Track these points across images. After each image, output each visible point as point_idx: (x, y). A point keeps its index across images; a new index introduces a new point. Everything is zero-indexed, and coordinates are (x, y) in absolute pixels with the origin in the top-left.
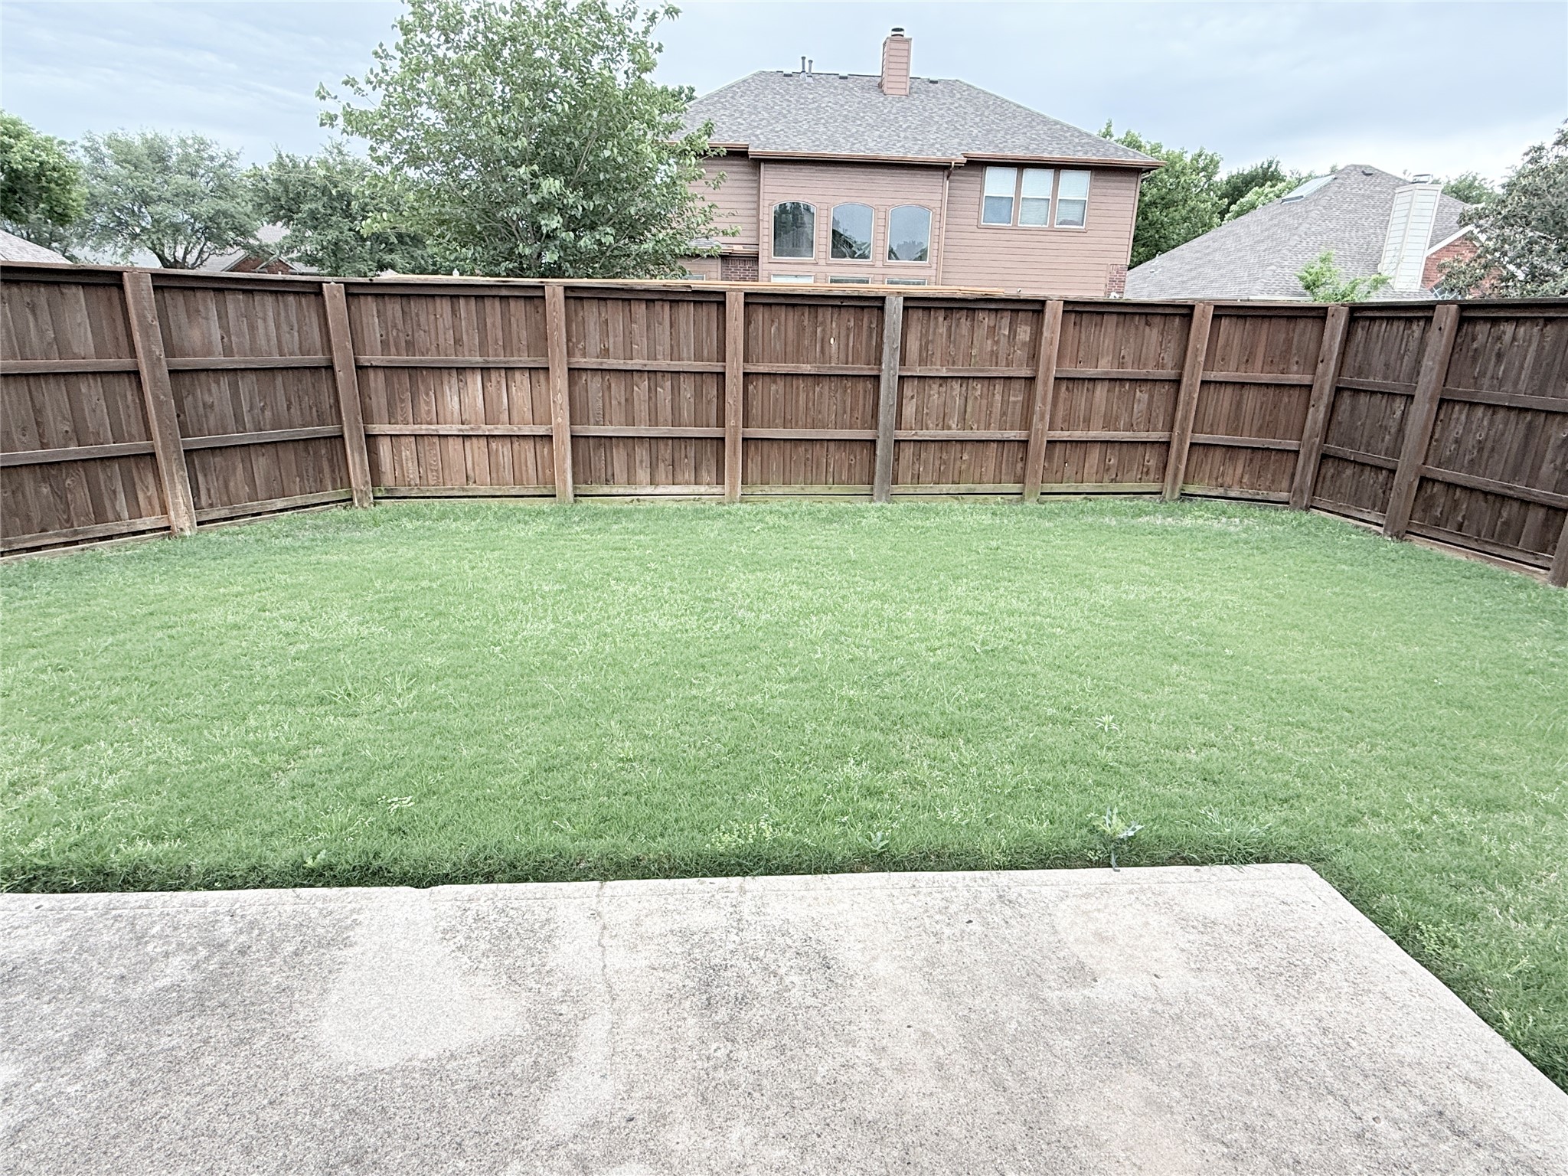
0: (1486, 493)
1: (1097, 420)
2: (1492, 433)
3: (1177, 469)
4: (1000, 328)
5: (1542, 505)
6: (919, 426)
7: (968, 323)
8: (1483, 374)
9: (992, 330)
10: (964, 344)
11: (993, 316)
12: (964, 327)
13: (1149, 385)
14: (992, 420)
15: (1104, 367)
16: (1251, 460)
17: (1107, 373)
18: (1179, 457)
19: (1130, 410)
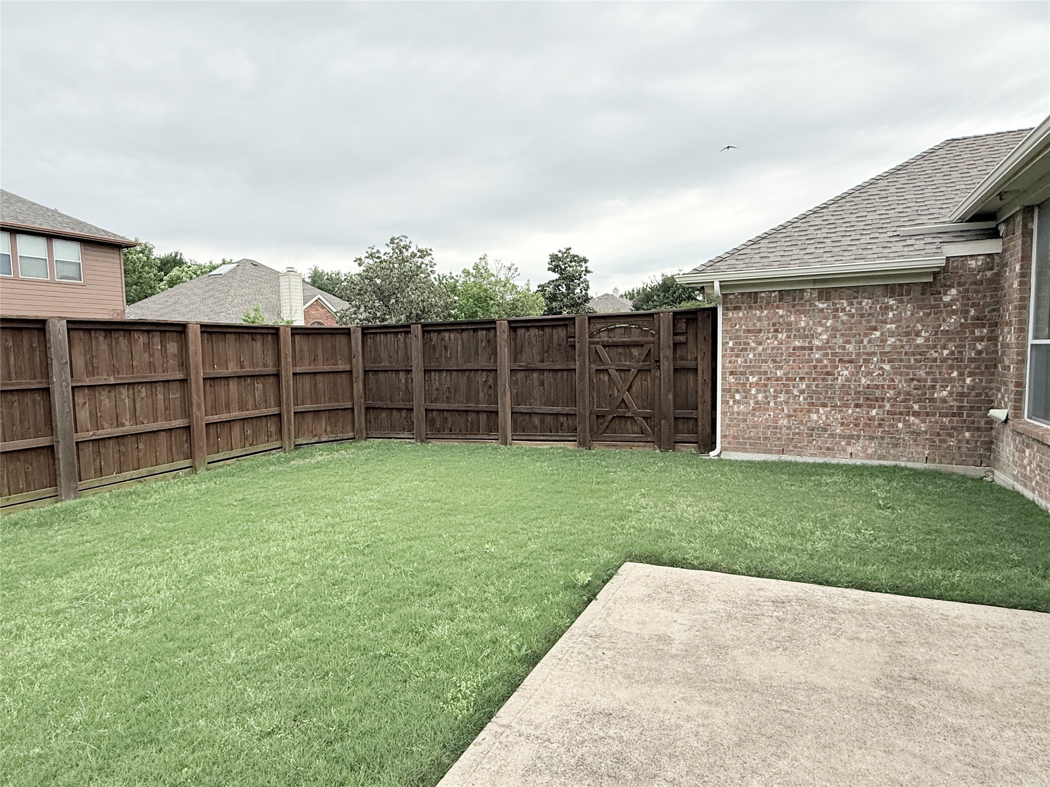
0: (458, 411)
1: (234, 404)
2: (453, 382)
3: (289, 429)
4: (153, 345)
5: (485, 412)
6: (95, 428)
7: (126, 341)
8: (441, 357)
9: (148, 346)
10: (125, 356)
11: (146, 335)
12: (123, 345)
13: (262, 379)
14: (159, 415)
15: (233, 368)
16: (329, 417)
17: (234, 372)
18: (289, 422)
19: (253, 396)
